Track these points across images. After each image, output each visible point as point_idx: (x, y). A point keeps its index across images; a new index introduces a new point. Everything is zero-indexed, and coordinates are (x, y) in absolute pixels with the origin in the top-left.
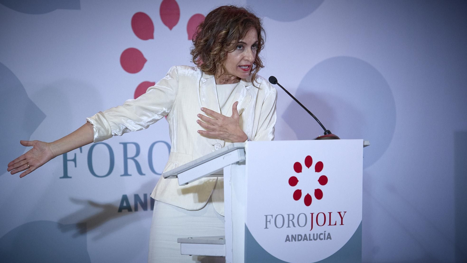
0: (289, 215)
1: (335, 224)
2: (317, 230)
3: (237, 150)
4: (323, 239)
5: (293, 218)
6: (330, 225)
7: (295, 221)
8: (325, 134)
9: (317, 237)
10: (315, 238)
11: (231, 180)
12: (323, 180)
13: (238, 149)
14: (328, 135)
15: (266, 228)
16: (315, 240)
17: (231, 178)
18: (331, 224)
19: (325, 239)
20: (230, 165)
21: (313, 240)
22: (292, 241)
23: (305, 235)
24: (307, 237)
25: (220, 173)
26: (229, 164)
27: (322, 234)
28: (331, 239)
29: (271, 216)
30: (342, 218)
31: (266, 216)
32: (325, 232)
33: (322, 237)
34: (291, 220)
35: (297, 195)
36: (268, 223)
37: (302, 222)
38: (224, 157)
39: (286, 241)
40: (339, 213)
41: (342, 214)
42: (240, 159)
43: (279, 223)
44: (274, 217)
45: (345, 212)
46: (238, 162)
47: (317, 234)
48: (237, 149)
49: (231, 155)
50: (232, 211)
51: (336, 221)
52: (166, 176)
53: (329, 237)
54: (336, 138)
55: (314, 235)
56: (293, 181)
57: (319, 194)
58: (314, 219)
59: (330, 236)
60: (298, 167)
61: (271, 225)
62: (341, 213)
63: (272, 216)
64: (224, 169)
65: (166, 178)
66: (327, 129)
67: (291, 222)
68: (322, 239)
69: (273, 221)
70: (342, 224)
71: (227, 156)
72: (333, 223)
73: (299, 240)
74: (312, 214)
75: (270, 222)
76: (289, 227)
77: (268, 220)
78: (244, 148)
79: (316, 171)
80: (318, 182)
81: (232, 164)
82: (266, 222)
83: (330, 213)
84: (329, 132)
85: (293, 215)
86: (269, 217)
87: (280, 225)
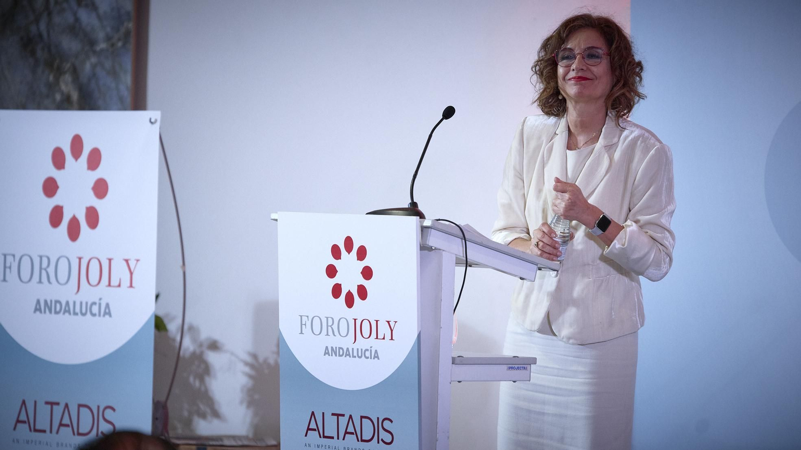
1: (382, 338)
2: (362, 344)
4: (369, 357)
5: (332, 325)
6: (377, 338)
7: (335, 327)
9: (362, 354)
10: (360, 355)
12: (367, 273)
15: (301, 333)
16: (359, 357)
18: (379, 338)
19: (371, 358)
21: (357, 357)
22: (332, 355)
23: (348, 349)
24: (349, 352)
27: (368, 350)
28: (379, 359)
30: (392, 331)
31: (301, 316)
32: (371, 347)
33: (368, 354)
34: (330, 326)
35: (336, 291)
36: (303, 326)
37: (343, 331)
39: (325, 355)
41: (392, 324)
43: (317, 329)
44: (310, 319)
45: (396, 322)
47: (362, 349)
51: (384, 334)
53: (376, 356)
55: (358, 349)
56: (331, 271)
57: (363, 292)
58: (358, 327)
59: (377, 354)
60: (336, 252)
61: (307, 330)
62: (390, 322)
63: (308, 317)
67: (330, 329)
68: (367, 358)
69: (309, 324)
70: (392, 339)
72: (380, 335)
73: (340, 356)
74: (355, 320)
75: (305, 325)
76: (327, 335)
77: (304, 323)
79: (358, 260)
80: (361, 275)
82: (302, 324)
83: (377, 321)
85: (333, 319)
86: (304, 319)
87: (317, 331)
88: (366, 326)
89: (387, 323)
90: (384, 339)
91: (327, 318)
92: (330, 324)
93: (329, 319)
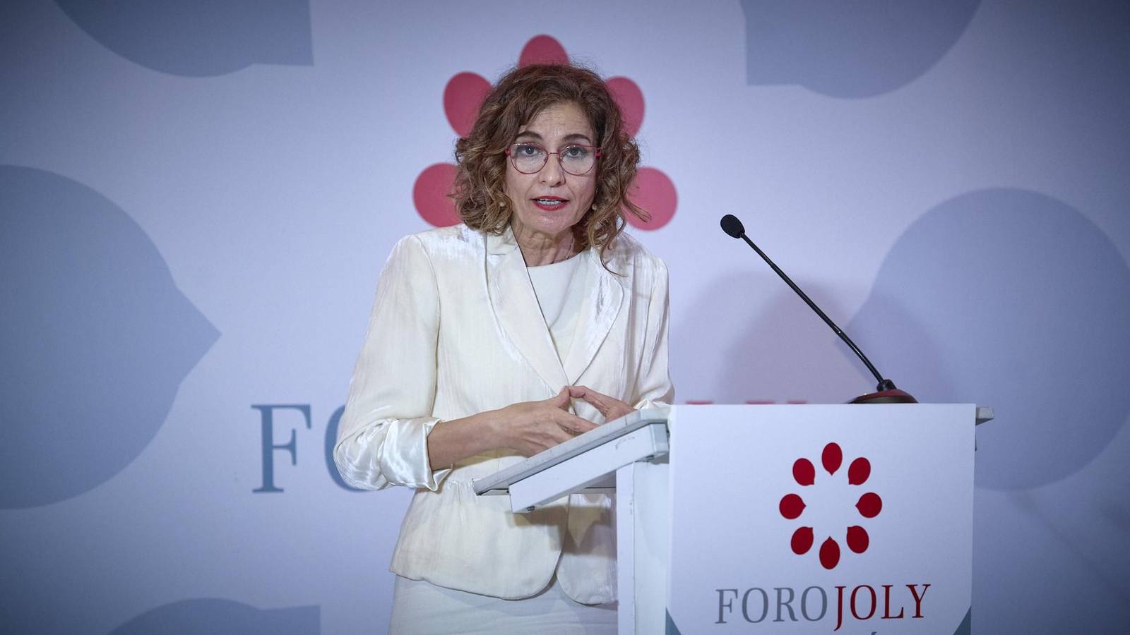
0: (779, 590)
1: (899, 614)
2: (853, 629)
3: (647, 427)
5: (791, 601)
6: (887, 616)
7: (796, 605)
8: (880, 388)
11: (633, 500)
12: (870, 505)
13: (652, 426)
14: (887, 392)
15: (721, 621)
17: (633, 495)
18: (890, 616)
20: (632, 465)
25: (607, 484)
26: (629, 461)
29: (733, 593)
30: (918, 601)
31: (721, 592)
32: (873, 634)
34: (786, 604)
35: (801, 541)
36: (726, 610)
37: (814, 609)
38: (619, 443)
40: (912, 587)
41: (919, 591)
42: (655, 450)
43: (754, 611)
44: (741, 595)
45: (927, 586)
46: (652, 456)
48: (649, 424)
49: (633, 438)
50: (634, 578)
51: (903, 608)
52: (480, 489)
54: (906, 399)
56: (791, 506)
57: (858, 539)
58: (846, 602)
60: (803, 472)
61: (734, 616)
62: (915, 587)
63: (736, 591)
64: (618, 473)
65: (480, 494)
66: (884, 378)
67: (784, 608)
69: (737, 604)
70: (918, 615)
71: (625, 440)
72: (894, 611)
74: (840, 589)
75: (730, 606)
76: (779, 619)
77: (726, 602)
78: (665, 422)
79: (850, 483)
80: (857, 510)
81: (636, 462)
82: (721, 606)
83: (887, 588)
84: (890, 385)
85: (791, 591)
86: (729, 595)
87: (755, 615)
88: (864, 597)
89: (909, 589)
90: (901, 616)
92: (785, 599)
93: (783, 591)
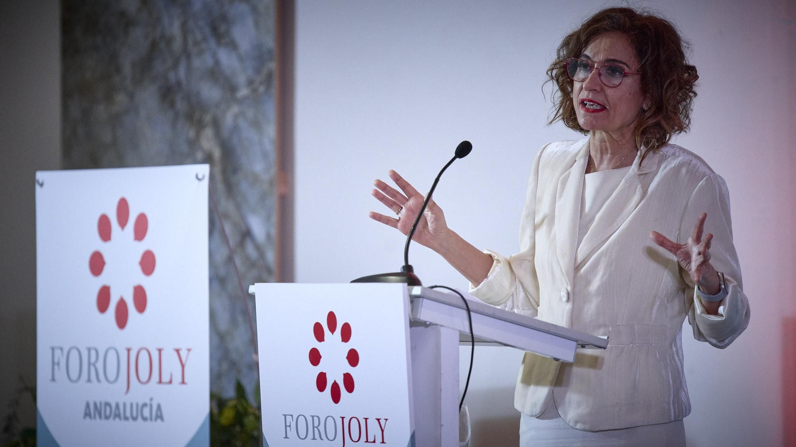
1: (373, 441)
5: (319, 426)
6: (367, 441)
7: (322, 428)
12: (353, 358)
15: (286, 437)
18: (369, 441)
30: (383, 431)
31: (285, 416)
34: (317, 427)
35: (321, 382)
36: (288, 428)
37: (331, 433)
41: (382, 423)
43: (302, 431)
44: (295, 419)
45: (387, 420)
51: (375, 436)
56: (315, 357)
57: (349, 383)
58: (346, 428)
60: (319, 332)
61: (292, 433)
62: (380, 420)
63: (292, 416)
67: (316, 430)
69: (293, 425)
70: (383, 441)
72: (371, 437)
74: (343, 418)
75: (290, 426)
76: (314, 439)
77: (288, 424)
79: (343, 340)
80: (347, 361)
82: (286, 426)
83: (366, 419)
85: (318, 418)
86: (289, 418)
87: (302, 434)
88: (354, 424)
89: (377, 421)
90: (374, 442)
91: (313, 417)
92: (316, 425)
93: (315, 417)
